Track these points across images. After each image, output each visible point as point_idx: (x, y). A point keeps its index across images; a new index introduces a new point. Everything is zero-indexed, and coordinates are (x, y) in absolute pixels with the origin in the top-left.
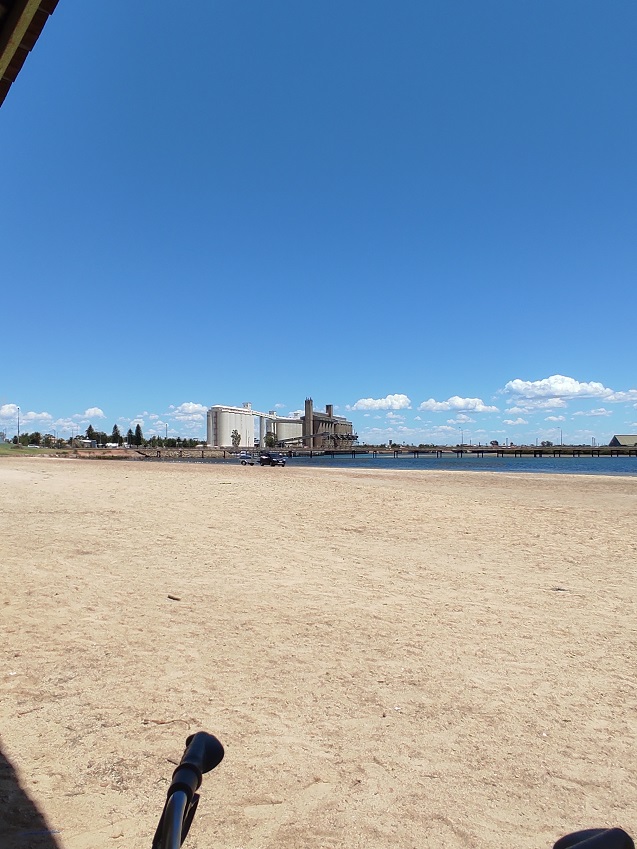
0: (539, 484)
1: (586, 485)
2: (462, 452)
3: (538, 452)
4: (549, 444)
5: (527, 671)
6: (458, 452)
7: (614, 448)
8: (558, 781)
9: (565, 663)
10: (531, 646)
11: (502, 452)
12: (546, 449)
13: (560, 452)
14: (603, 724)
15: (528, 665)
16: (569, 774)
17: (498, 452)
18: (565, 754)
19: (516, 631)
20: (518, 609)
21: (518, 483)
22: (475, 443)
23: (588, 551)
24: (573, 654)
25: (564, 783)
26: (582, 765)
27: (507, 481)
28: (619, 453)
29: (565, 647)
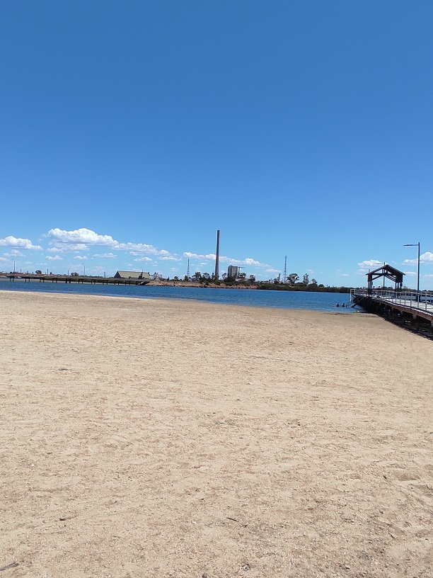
0: (66, 301)
1: (96, 302)
2: (13, 277)
3: (68, 279)
4: (76, 275)
5: (30, 425)
6: (11, 277)
7: (116, 279)
8: (35, 494)
9: (57, 416)
10: (36, 408)
11: (44, 279)
12: (74, 278)
13: (83, 280)
14: (74, 451)
15: (31, 421)
16: (43, 487)
17: (40, 278)
18: (44, 475)
19: (28, 400)
20: (33, 384)
21: (51, 300)
22: (24, 272)
23: (88, 344)
24: (63, 410)
25: (39, 493)
26: (54, 479)
27: (44, 299)
28: (119, 282)
29: (60, 406)
